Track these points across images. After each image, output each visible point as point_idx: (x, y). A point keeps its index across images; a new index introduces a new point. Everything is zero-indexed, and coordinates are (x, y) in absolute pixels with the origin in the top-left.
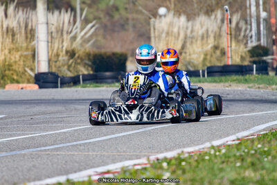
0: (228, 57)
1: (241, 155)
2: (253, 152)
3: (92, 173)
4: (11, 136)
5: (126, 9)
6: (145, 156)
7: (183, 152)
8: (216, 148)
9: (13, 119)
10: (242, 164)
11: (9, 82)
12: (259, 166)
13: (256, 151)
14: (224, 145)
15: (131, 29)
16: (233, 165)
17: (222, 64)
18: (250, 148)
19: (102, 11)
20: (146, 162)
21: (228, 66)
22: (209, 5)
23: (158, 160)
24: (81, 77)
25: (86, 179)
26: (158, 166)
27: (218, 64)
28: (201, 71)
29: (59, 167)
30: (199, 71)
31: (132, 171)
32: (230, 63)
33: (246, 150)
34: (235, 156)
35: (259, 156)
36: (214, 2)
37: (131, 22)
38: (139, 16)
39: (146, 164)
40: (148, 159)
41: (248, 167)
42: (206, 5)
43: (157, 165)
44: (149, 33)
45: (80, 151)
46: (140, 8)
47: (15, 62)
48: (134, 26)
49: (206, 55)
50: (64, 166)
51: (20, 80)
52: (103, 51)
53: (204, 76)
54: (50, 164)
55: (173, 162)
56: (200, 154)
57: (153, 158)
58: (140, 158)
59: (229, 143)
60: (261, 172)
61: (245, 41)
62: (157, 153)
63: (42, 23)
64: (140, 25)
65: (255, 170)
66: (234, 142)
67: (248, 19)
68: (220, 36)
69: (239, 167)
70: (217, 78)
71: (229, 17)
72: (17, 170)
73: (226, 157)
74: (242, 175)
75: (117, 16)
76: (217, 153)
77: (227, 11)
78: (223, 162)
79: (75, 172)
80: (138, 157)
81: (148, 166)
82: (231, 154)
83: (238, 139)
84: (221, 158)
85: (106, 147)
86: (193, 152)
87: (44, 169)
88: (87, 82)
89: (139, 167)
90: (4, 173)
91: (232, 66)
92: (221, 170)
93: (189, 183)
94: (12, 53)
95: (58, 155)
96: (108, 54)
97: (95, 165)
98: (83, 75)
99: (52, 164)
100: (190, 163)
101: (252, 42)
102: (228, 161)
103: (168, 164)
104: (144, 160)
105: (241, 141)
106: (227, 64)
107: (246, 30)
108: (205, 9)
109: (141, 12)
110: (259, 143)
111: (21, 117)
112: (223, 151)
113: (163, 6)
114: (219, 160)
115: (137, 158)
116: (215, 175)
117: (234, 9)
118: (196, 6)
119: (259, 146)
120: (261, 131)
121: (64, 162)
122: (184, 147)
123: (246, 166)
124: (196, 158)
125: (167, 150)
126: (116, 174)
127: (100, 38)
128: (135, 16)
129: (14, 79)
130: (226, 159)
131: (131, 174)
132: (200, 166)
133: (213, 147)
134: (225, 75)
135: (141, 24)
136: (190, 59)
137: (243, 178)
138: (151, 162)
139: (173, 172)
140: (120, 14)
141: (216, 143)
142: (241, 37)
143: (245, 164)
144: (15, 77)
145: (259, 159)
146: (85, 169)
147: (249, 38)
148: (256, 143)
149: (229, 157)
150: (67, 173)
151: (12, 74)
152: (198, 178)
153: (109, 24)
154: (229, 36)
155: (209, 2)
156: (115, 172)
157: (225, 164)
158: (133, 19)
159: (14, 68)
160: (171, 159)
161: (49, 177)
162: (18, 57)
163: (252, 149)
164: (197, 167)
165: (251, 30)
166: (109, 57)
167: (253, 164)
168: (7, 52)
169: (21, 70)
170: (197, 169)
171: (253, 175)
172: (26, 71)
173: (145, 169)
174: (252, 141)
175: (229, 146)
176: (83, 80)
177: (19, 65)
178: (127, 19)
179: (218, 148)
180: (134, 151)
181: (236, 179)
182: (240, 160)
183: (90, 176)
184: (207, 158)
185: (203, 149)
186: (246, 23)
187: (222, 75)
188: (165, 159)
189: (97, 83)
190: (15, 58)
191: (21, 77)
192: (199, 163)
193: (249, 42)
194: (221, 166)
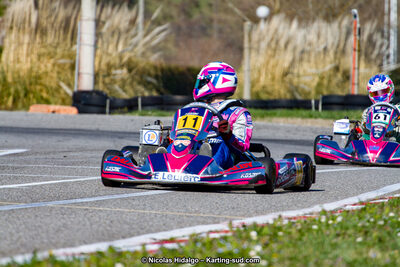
0: (354, 84)
1: (363, 227)
2: (382, 223)
3: (148, 241)
4: (34, 180)
5: (210, 5)
6: (226, 219)
7: (280, 216)
8: (329, 214)
9: (38, 156)
10: (365, 239)
11: (35, 101)
12: (390, 244)
13: (385, 221)
14: (340, 210)
15: (215, 35)
16: (351, 239)
17: (344, 94)
18: (378, 216)
19: (176, 6)
20: (227, 229)
21: (353, 96)
22: (330, 7)
23: (244, 226)
24: (140, 100)
25: (139, 248)
26: (244, 235)
27: (339, 92)
28: (313, 102)
29: (101, 229)
30: (310, 102)
31: (206, 241)
32: (356, 92)
33: (372, 220)
34: (355, 226)
35: (389, 229)
36: (337, 3)
37: (216, 25)
38: (229, 18)
39: (227, 232)
40: (231, 225)
41: (374, 244)
42: (326, 6)
43: (242, 234)
44: (242, 42)
45: (133, 207)
46: (230, 5)
47: (46, 73)
48: (221, 31)
49: (322, 78)
50: (109, 228)
51: (51, 100)
52: (173, 64)
53: (317, 108)
54: (88, 223)
55: (266, 230)
56: (305, 222)
57: (237, 223)
58: (218, 223)
59: (349, 208)
60: (392, 253)
61: (379, 62)
62: (244, 216)
63: (88, 20)
64: (228, 30)
65: (383, 249)
66: (355, 207)
67: (386, 29)
68: (344, 52)
69: (360, 243)
70: (335, 113)
71: (358, 25)
72: (40, 231)
73: (342, 228)
74: (365, 256)
75: (196, 16)
76: (331, 222)
77: (355, 16)
78: (338, 235)
79: (124, 237)
80: (216, 221)
81: (229, 234)
82: (350, 224)
83: (362, 203)
84: (335, 229)
85: (170, 204)
86: (295, 218)
87: (78, 230)
88: (149, 108)
89: (217, 236)
90: (21, 234)
91: (358, 96)
92: (335, 246)
93: (287, 263)
94: (42, 59)
95: (100, 211)
96: (181, 69)
97: (153, 229)
98: (143, 98)
99: (91, 225)
100: (290, 233)
101: (388, 63)
102: (344, 234)
103: (259, 233)
104: (224, 226)
105: (366, 206)
106: (351, 93)
107: (381, 46)
108: (324, 12)
109: (232, 12)
110: (391, 210)
111: (49, 153)
112: (339, 219)
113: (264, 4)
114: (333, 232)
115: (215, 223)
116: (326, 253)
117: (366, 15)
118: (311, 6)
119: (392, 214)
120: (395, 192)
121: (108, 222)
122: (283, 210)
123: (371, 243)
124: (299, 227)
125: (258, 213)
126: (182, 244)
127: (170, 45)
128: (223, 16)
129: (42, 98)
130: (342, 231)
131: (204, 245)
132: (304, 238)
133: (324, 212)
134: (347, 110)
135: (231, 28)
136: (299, 83)
137: (366, 260)
138: (235, 229)
139: (266, 245)
140: (201, 12)
141: (330, 207)
142: (374, 56)
143: (369, 239)
144: (45, 95)
145: (389, 233)
146: (139, 234)
147: (385, 57)
148: (387, 210)
149: (347, 229)
150: (112, 237)
151: (41, 91)
152: (300, 257)
153: (184, 26)
154: (357, 53)
155: (330, 2)
156: (181, 241)
157: (340, 238)
158: (220, 21)
159: (43, 81)
160: (263, 227)
161: (85, 243)
162: (50, 65)
163: (381, 218)
164: (300, 239)
165: (388, 47)
166: (182, 74)
167: (380, 240)
168: (34, 57)
169: (54, 85)
170: (299, 243)
171: (379, 255)
172: (60, 87)
173: (225, 238)
174: (382, 206)
175: (348, 211)
176: (143, 105)
177: (52, 77)
178: (212, 20)
179: (332, 214)
180: (211, 212)
181: (355, 261)
182: (362, 233)
183: (144, 245)
184: (315, 227)
185: (311, 214)
186: (383, 36)
187: (343, 109)
188: (255, 226)
189: (162, 109)
190: (46, 66)
191: (53, 95)
192: (302, 235)
193: (385, 63)
194: (334, 241)
